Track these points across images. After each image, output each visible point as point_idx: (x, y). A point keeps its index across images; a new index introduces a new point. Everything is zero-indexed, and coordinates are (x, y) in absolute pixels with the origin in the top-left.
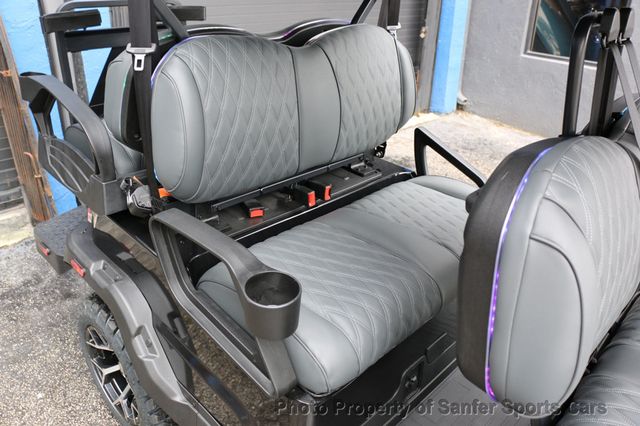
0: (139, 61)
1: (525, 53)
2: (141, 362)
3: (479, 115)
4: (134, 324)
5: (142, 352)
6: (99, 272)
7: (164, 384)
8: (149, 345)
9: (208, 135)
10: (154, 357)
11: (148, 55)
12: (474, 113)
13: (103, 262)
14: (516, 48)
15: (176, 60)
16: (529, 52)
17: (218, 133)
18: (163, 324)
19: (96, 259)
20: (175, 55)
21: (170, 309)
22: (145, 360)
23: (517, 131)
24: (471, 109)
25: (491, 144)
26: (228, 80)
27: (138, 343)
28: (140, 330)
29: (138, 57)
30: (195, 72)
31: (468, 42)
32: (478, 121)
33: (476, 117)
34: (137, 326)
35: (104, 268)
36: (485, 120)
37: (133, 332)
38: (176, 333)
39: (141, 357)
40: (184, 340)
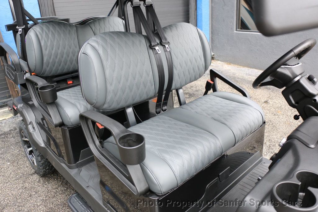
0: (20, 31)
1: (236, 30)
2: (30, 133)
3: (220, 61)
4: (29, 121)
5: (31, 130)
6: (21, 107)
7: (38, 141)
8: (34, 128)
9: (44, 53)
10: (35, 132)
11: (23, 29)
12: (218, 60)
13: (22, 104)
14: (232, 29)
15: (32, 30)
16: (238, 30)
17: (47, 52)
18: (40, 123)
19: (21, 103)
20: (32, 29)
21: (42, 117)
22: (32, 132)
23: (236, 66)
24: (217, 58)
25: (222, 72)
26: (50, 36)
27: (30, 127)
28: (31, 123)
29: (20, 30)
30: (38, 33)
31: (212, 28)
32: (220, 63)
33: (219, 62)
34: (30, 121)
35: (23, 106)
36: (223, 63)
37: (28, 123)
38: (44, 125)
39: (30, 132)
40: (46, 128)
